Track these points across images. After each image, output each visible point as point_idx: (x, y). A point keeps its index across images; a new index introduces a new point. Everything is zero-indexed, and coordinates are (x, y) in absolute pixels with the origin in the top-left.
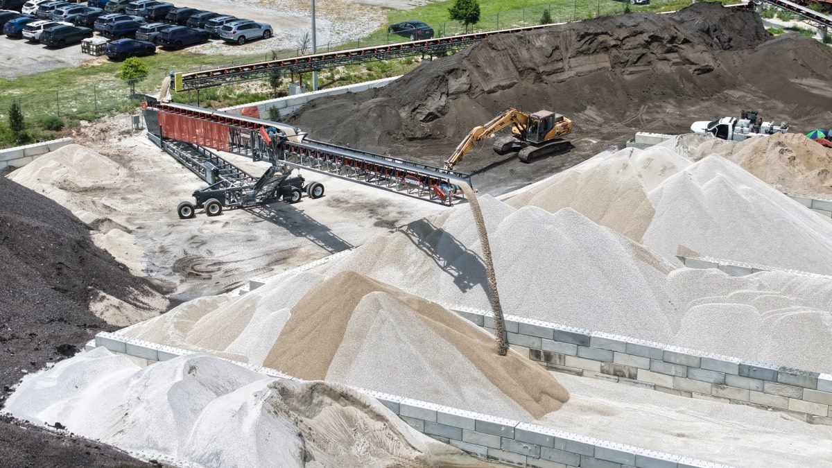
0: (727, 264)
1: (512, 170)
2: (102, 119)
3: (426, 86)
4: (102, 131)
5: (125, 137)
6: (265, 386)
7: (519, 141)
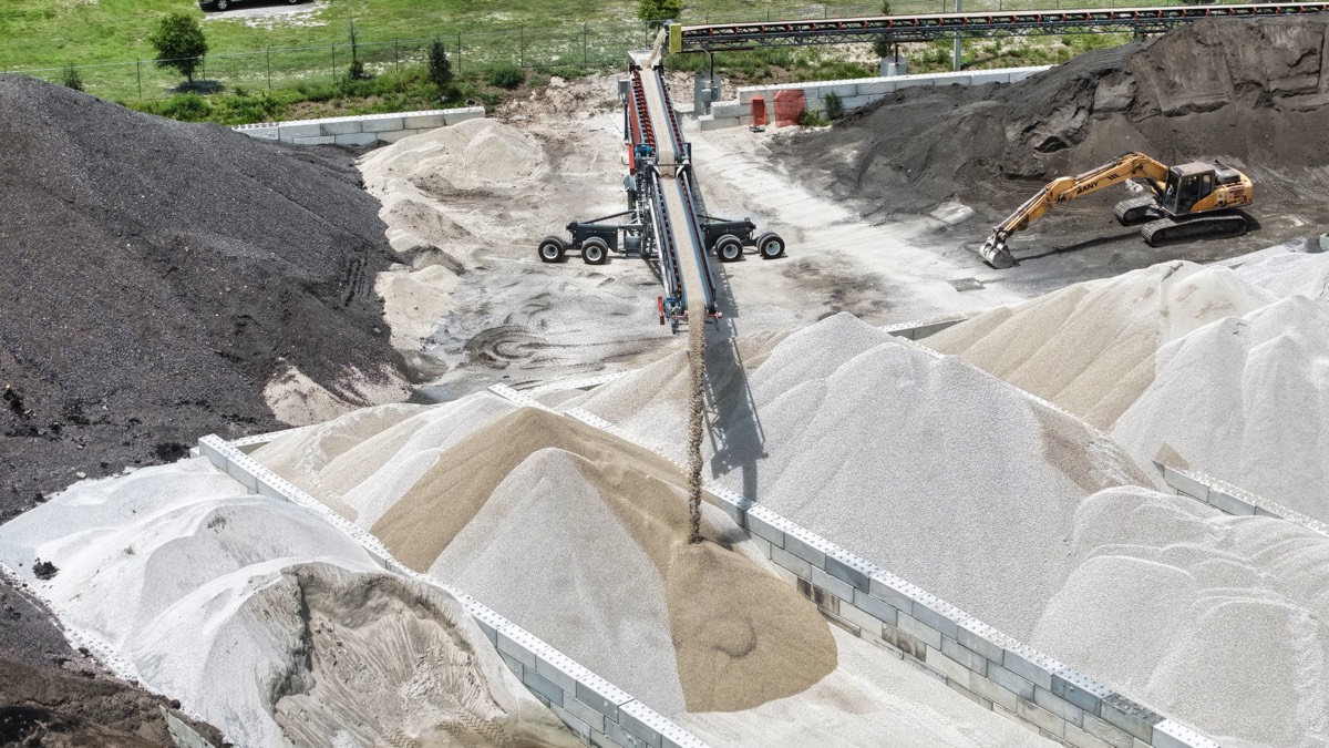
0: (1222, 490)
1: (1116, 255)
2: (589, 78)
3: (1056, 92)
4: (577, 97)
5: (602, 112)
6: (277, 570)
7: (1157, 207)
